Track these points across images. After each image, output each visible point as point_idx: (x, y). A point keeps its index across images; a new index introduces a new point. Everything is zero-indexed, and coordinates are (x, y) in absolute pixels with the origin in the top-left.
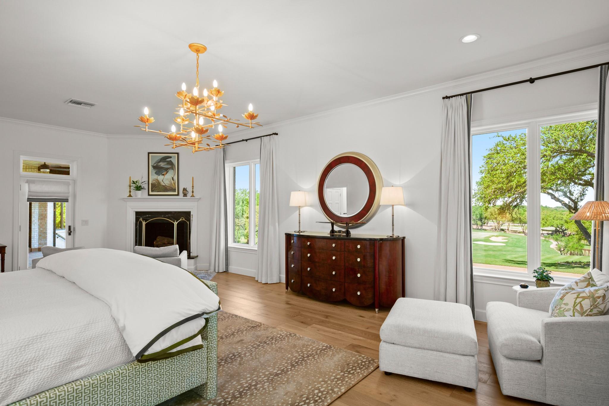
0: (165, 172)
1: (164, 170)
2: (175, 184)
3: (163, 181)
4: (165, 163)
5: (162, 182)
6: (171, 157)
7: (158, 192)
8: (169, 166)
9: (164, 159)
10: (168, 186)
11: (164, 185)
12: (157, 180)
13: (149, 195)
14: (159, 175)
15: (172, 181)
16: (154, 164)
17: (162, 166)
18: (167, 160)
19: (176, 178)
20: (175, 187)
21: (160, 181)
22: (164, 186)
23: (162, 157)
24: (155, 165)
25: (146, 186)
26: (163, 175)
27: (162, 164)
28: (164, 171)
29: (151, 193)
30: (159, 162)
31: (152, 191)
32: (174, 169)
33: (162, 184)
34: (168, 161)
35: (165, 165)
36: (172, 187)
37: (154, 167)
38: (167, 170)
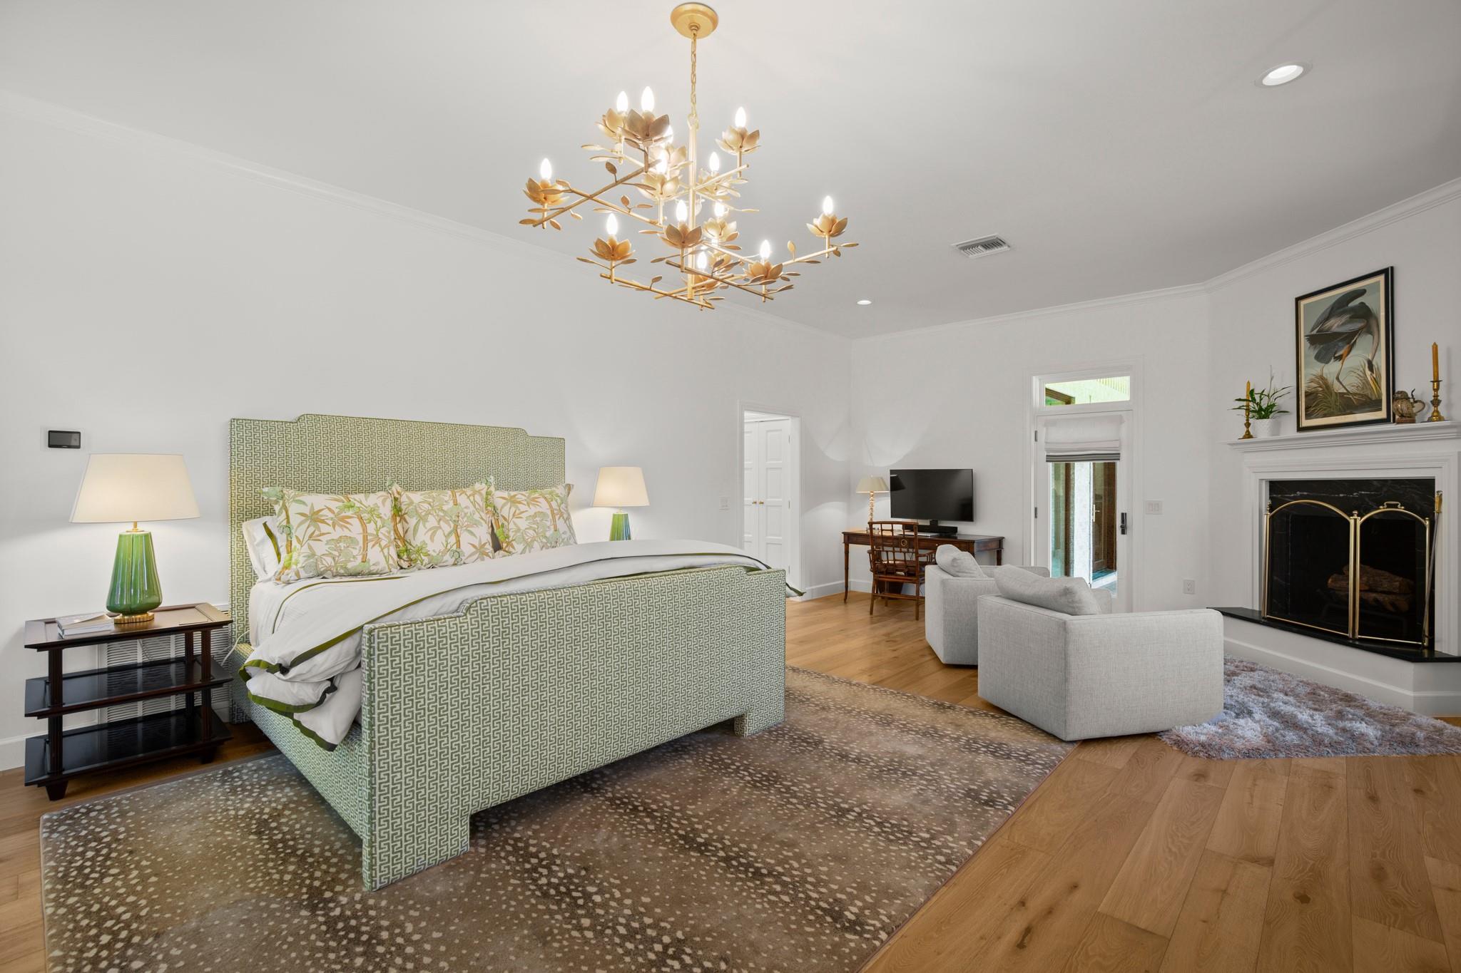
0: (1346, 347)
1: (1341, 340)
2: (1377, 381)
3: (1338, 378)
4: (1345, 318)
5: (1336, 382)
6: (1361, 292)
7: (1325, 416)
8: (1357, 325)
9: (1339, 307)
10: (1355, 394)
11: (1343, 390)
12: (1322, 378)
13: (1300, 429)
14: (1327, 363)
15: (1368, 373)
16: (1312, 330)
17: (1335, 329)
18: (1351, 305)
19: (1381, 361)
20: (1380, 395)
21: (1331, 379)
22: (1344, 394)
23: (1334, 301)
24: (1315, 332)
25: (1288, 402)
26: (1340, 358)
27: (1335, 325)
28: (1340, 344)
29: (1305, 423)
30: (1327, 319)
31: (1308, 416)
32: (1375, 329)
33: (1338, 388)
34: (1353, 309)
35: (1343, 324)
36: (1368, 392)
37: (1313, 339)
38: (1349, 339)
